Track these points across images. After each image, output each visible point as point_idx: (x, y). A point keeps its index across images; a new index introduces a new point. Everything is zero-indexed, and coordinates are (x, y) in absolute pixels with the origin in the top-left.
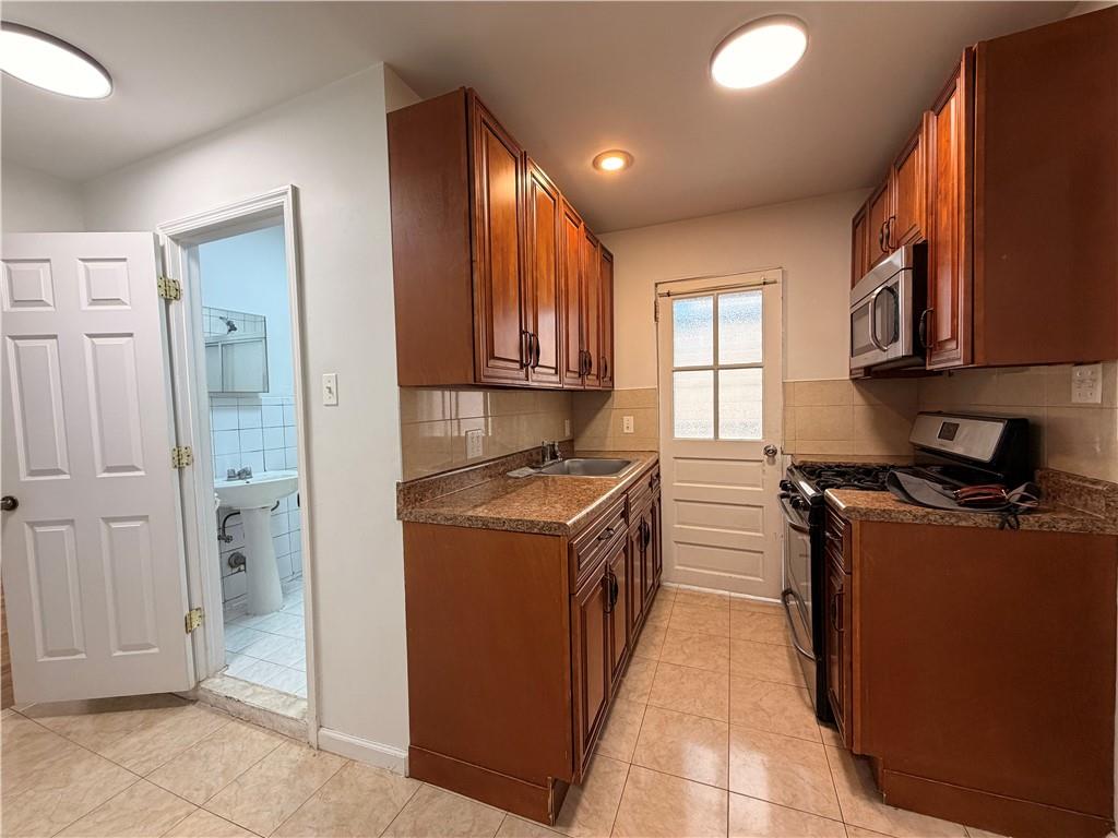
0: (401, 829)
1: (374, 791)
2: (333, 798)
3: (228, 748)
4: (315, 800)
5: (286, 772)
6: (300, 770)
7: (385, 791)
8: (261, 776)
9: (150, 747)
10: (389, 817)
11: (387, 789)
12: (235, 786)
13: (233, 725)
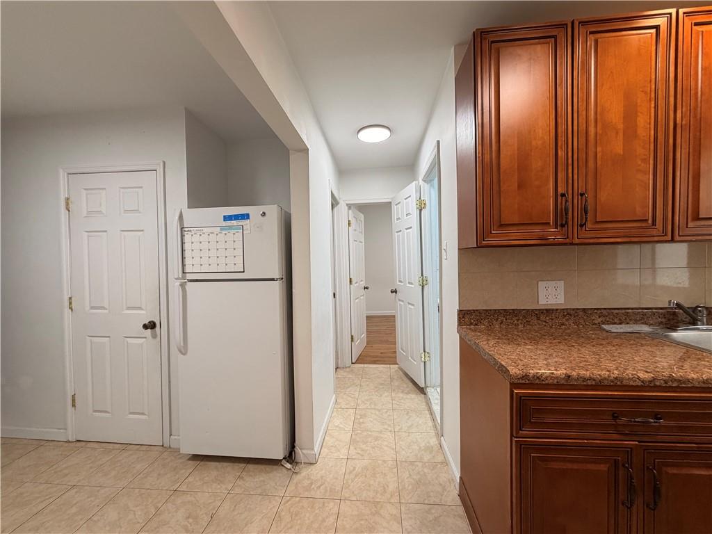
0: (433, 511)
1: (441, 485)
2: (426, 470)
3: (418, 419)
4: (420, 464)
5: (423, 444)
6: (429, 449)
7: (444, 489)
8: (416, 439)
9: (402, 401)
10: (434, 501)
11: (446, 490)
12: (407, 434)
13: (427, 412)
